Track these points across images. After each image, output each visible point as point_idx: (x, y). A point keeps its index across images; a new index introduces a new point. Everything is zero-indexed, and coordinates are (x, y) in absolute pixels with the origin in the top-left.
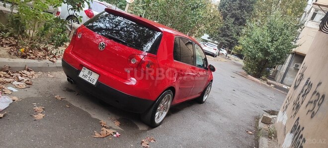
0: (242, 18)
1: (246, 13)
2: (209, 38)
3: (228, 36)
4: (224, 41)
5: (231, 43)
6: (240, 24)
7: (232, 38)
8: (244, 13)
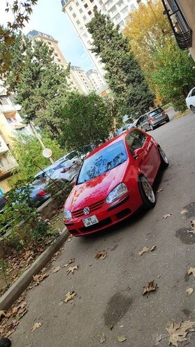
0: (136, 77)
1: (134, 71)
2: (129, 117)
3: (140, 100)
4: (142, 107)
5: (148, 102)
6: (140, 82)
7: (145, 98)
8: (133, 73)
